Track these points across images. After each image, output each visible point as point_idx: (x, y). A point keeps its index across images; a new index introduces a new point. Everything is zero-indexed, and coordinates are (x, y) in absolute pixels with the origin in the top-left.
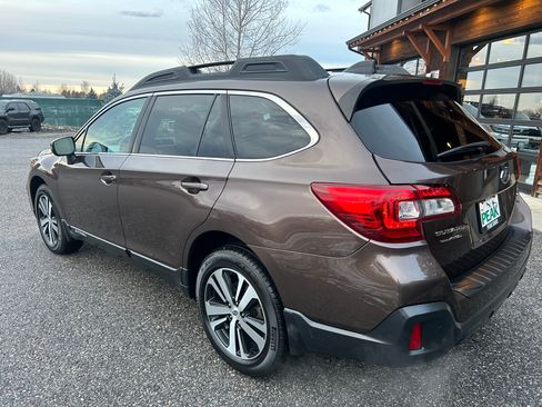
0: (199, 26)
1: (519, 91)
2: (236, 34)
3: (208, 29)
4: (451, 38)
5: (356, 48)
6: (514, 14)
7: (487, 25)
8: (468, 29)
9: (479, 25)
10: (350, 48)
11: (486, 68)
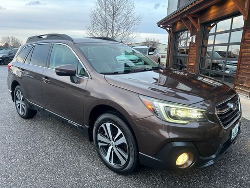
0: (95, 17)
1: (229, 44)
2: (112, 20)
3: (99, 18)
4: (201, 21)
5: (161, 26)
6: (226, 8)
7: (215, 14)
8: (207, 16)
9: (211, 14)
10: (158, 26)
11: (215, 34)
